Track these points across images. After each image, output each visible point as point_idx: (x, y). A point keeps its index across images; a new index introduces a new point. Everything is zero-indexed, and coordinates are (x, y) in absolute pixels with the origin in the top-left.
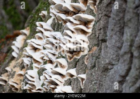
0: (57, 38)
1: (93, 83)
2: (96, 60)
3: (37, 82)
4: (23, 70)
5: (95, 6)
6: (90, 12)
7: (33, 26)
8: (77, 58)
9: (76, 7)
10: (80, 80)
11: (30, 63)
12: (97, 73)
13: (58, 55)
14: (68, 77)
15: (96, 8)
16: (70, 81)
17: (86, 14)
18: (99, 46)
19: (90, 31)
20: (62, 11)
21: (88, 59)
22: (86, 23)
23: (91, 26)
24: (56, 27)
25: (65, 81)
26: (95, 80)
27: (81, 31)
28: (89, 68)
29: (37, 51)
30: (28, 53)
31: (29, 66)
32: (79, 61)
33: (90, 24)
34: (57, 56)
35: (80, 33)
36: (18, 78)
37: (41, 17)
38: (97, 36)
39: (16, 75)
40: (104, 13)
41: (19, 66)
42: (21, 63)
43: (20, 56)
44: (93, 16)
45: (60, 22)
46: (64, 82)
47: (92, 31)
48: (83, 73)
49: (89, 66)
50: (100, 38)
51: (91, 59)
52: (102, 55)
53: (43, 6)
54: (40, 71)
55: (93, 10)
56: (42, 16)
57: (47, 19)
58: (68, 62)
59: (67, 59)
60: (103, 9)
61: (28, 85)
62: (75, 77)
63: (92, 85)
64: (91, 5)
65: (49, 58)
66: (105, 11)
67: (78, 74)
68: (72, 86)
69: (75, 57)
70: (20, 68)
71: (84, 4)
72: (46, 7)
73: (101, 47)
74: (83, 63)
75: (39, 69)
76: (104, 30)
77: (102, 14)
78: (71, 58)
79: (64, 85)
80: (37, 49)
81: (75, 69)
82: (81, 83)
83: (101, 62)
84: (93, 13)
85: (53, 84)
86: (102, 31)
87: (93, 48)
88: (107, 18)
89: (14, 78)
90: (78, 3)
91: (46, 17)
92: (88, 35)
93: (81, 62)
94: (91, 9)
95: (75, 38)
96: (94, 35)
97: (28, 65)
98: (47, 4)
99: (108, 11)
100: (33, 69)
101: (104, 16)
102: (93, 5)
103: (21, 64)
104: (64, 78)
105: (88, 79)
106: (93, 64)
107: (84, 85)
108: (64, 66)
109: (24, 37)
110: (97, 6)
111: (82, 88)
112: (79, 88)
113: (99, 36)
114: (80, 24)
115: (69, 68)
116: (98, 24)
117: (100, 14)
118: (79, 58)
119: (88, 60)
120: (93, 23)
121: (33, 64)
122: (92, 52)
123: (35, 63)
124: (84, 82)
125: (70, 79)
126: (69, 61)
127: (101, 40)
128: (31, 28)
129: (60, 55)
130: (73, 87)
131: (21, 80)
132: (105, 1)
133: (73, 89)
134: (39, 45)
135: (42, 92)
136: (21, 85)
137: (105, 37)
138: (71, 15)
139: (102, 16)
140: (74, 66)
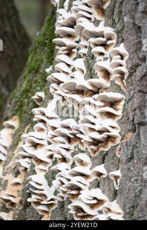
1: (133, 180)
2: (133, 149)
3: (47, 190)
4: (19, 176)
5: (124, 81)
6: (117, 89)
7: (23, 115)
8: (104, 150)
11: (30, 165)
12: (136, 166)
13: (74, 149)
14: (94, 178)
15: (125, 83)
16: (97, 182)
17: (109, 91)
18: (135, 131)
20: (73, 91)
21: (120, 150)
22: (113, 104)
23: (120, 106)
25: (90, 183)
26: (135, 176)
27: (105, 115)
28: (124, 162)
29: (38, 147)
30: (27, 152)
31: (28, 170)
32: (107, 154)
33: (118, 105)
34: (73, 151)
35: (105, 117)
36: (15, 188)
37: (35, 100)
38: (131, 118)
39: (9, 185)
40: (138, 88)
41: (12, 171)
42: (13, 167)
43: (10, 158)
44: (120, 93)
46: (89, 185)
47: (122, 112)
48: (115, 169)
49: (124, 158)
50: (136, 121)
51: (125, 149)
52: (142, 143)
53: (35, 85)
54: (49, 174)
55: (120, 86)
56: (37, 100)
58: (90, 157)
59: (89, 153)
60: (136, 84)
61: (33, 196)
62: (104, 176)
63: (131, 183)
64: (116, 79)
65: (62, 156)
66: (138, 86)
67: (109, 171)
68: (102, 188)
69: (101, 149)
70: (13, 174)
71: (105, 79)
72: (40, 87)
73: (139, 133)
74: (115, 155)
75: (46, 172)
76: (140, 110)
77: (134, 89)
78: (95, 152)
79: (90, 189)
80: (40, 145)
81: (103, 165)
82: (115, 183)
83: (142, 152)
84: (121, 90)
85: (72, 190)
86: (137, 111)
87: (126, 135)
88: (142, 94)
89: (7, 190)
90: (95, 78)
91: (43, 100)
92: (117, 119)
93: (111, 155)
94: (117, 85)
96: (125, 117)
97: (26, 169)
98: (40, 82)
99: (142, 85)
100: (36, 174)
101: (137, 92)
102: (119, 79)
103: (14, 169)
104: (88, 180)
105: (124, 176)
106: (129, 156)
107: (119, 184)
108: (86, 163)
109: (10, 131)
110: (127, 81)
111: (117, 189)
112: (112, 189)
113: (134, 118)
114: (104, 106)
115: (94, 165)
116: (130, 103)
117: (131, 90)
118: (107, 150)
119: (121, 152)
120: (123, 103)
121: (34, 166)
122: (126, 140)
123: (38, 164)
124: (118, 181)
125: (97, 179)
126: (92, 155)
127: (137, 124)
128: (20, 117)
129: (77, 150)
130: (104, 189)
131: (18, 191)
132: (138, 74)
133: (104, 192)
134: (41, 139)
135: (56, 202)
136: (20, 198)
137: (143, 119)
138: (87, 94)
139: (135, 93)
140: (101, 161)
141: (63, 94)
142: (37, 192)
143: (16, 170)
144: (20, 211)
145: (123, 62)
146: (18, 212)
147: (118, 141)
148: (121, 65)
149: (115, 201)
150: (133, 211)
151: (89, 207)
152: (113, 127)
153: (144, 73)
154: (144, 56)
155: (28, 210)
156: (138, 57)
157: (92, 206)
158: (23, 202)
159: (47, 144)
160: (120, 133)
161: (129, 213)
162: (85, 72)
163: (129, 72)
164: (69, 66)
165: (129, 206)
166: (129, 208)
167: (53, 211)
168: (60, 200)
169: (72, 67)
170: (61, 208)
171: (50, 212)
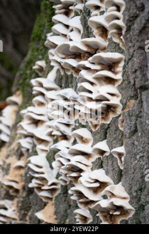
0: (68, 97)
1: (138, 157)
2: (137, 120)
3: (48, 173)
4: (22, 158)
5: (122, 37)
6: (115, 48)
7: (25, 89)
8: (105, 123)
9: (90, 44)
10: (116, 156)
11: (32, 145)
12: (141, 140)
13: (74, 124)
14: (96, 156)
15: (123, 40)
16: (100, 162)
17: (108, 51)
18: (137, 98)
19: (119, 77)
20: (70, 55)
21: (123, 122)
22: (111, 65)
23: (120, 69)
24: (64, 82)
25: (92, 162)
26: (141, 152)
27: (104, 81)
28: (128, 135)
29: (39, 124)
30: (26, 130)
31: (30, 151)
32: (109, 128)
33: (117, 67)
34: (74, 127)
35: (104, 83)
36: (17, 172)
37: (37, 71)
38: (132, 82)
39: (12, 169)
40: (138, 44)
41: (15, 153)
42: (16, 148)
43: (13, 138)
44: (119, 52)
45: (69, 73)
46: (91, 165)
47: (123, 76)
48: (118, 145)
49: (127, 132)
50: (138, 85)
51: (128, 120)
52: (145, 111)
53: (36, 54)
54: (50, 154)
55: (119, 44)
56: (37, 69)
57: (46, 73)
58: (92, 132)
59: (90, 128)
60: (135, 39)
61: (34, 181)
62: (107, 154)
63: (136, 161)
64: (114, 36)
65: (61, 132)
66: (138, 41)
67: (111, 147)
68: (105, 168)
69: (102, 122)
70: (17, 156)
71: (102, 37)
72: (42, 55)
73: (141, 99)
74: (117, 128)
75: (47, 153)
76: (142, 71)
77: (134, 46)
78: (95, 126)
79: (92, 169)
80: (41, 122)
81: (106, 141)
82: (119, 161)
83: (145, 122)
84: (120, 49)
85: (74, 172)
86: (138, 73)
87: (128, 103)
89: (10, 175)
90: (92, 37)
91: (44, 69)
92: (117, 84)
93: (113, 128)
94: (115, 43)
95: (98, 92)
96: (126, 82)
97: (28, 150)
98: (41, 50)
100: (37, 154)
101: (137, 49)
102: (116, 36)
103: (17, 151)
104: (90, 159)
105: (128, 152)
106: (133, 128)
107: (123, 163)
108: (86, 139)
109: (14, 108)
110: (125, 37)
111: (122, 168)
112: (117, 169)
113: (135, 81)
114: (102, 70)
115: (96, 142)
116: (130, 63)
117: (130, 47)
118: (108, 122)
119: (124, 124)
120: (122, 64)
121: (36, 146)
122: (128, 110)
123: (40, 144)
124: (123, 159)
125: (99, 158)
126: (93, 130)
127: (139, 88)
128: (23, 91)
129: (77, 125)
130: (108, 170)
131: (21, 175)
132: (137, 26)
133: (107, 173)
134: (41, 115)
135: (59, 187)
136: (23, 183)
137: (145, 82)
138: (84, 58)
139: (134, 51)
140: (103, 137)
141: (59, 60)
142: (36, 175)
143: (19, 151)
144: (23, 198)
145: (119, 14)
146: (21, 199)
147: (119, 111)
148: (118, 19)
149: (121, 183)
150: (141, 195)
151: (92, 192)
152: (112, 95)
153: (142, 25)
154: (142, 3)
155: (31, 197)
156: (136, 6)
157: (95, 190)
158: (26, 188)
159: (48, 120)
160: (121, 101)
161: (136, 197)
162: (82, 32)
163: (126, 25)
164: (67, 26)
165: (136, 189)
166: (136, 191)
167: (56, 197)
168: (63, 184)
169: (70, 29)
170: (64, 194)
171: (54, 199)
